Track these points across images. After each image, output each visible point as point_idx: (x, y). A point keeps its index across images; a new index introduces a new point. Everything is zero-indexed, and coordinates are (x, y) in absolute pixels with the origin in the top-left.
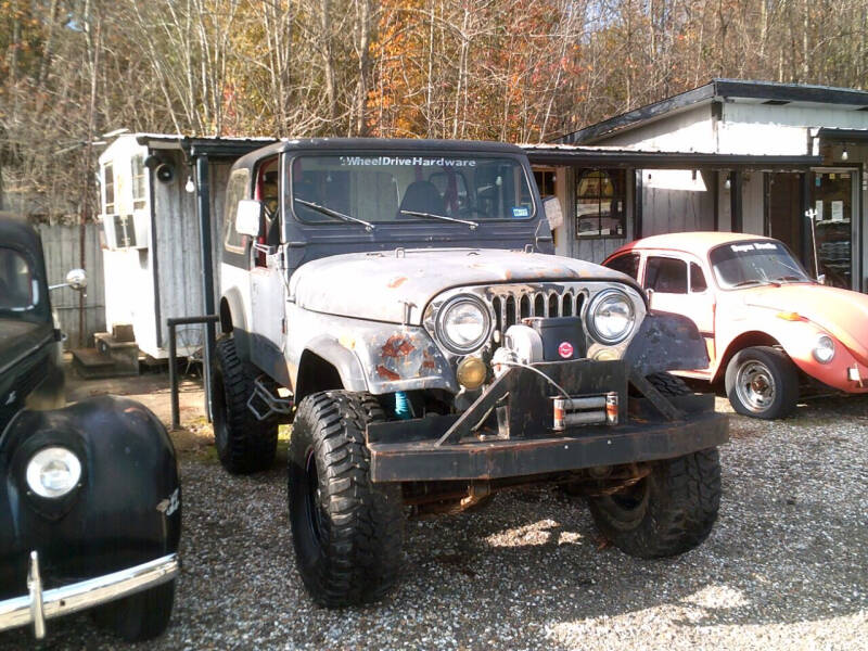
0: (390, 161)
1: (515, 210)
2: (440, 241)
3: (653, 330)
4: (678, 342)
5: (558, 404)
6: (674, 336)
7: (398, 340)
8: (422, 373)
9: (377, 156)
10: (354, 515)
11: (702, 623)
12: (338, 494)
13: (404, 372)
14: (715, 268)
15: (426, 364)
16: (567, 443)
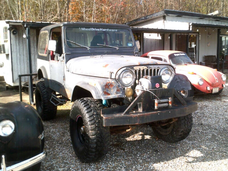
0: (94, 29)
1: (128, 44)
2: (108, 53)
3: (177, 79)
4: (183, 82)
5: (156, 101)
6: (182, 81)
7: (109, 83)
8: (117, 93)
9: (89, 28)
10: (97, 136)
11: (193, 162)
12: (92, 130)
13: (112, 92)
14: (170, 60)
15: (118, 90)
16: (159, 113)
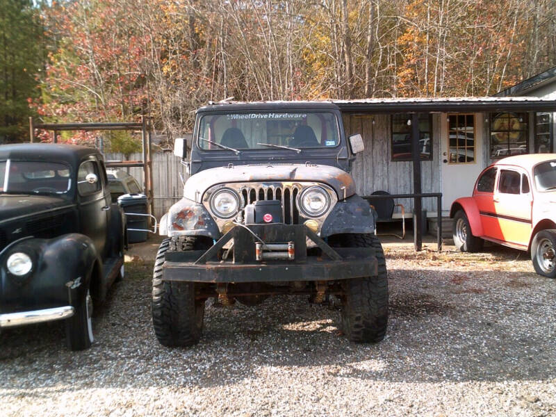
0: (256, 116)
1: (327, 142)
3: (340, 210)
5: (258, 246)
6: (352, 213)
7: (187, 210)
8: (196, 227)
9: (248, 113)
10: (162, 298)
12: (156, 286)
13: (187, 226)
14: (536, 177)
15: (199, 223)
16: (261, 267)
